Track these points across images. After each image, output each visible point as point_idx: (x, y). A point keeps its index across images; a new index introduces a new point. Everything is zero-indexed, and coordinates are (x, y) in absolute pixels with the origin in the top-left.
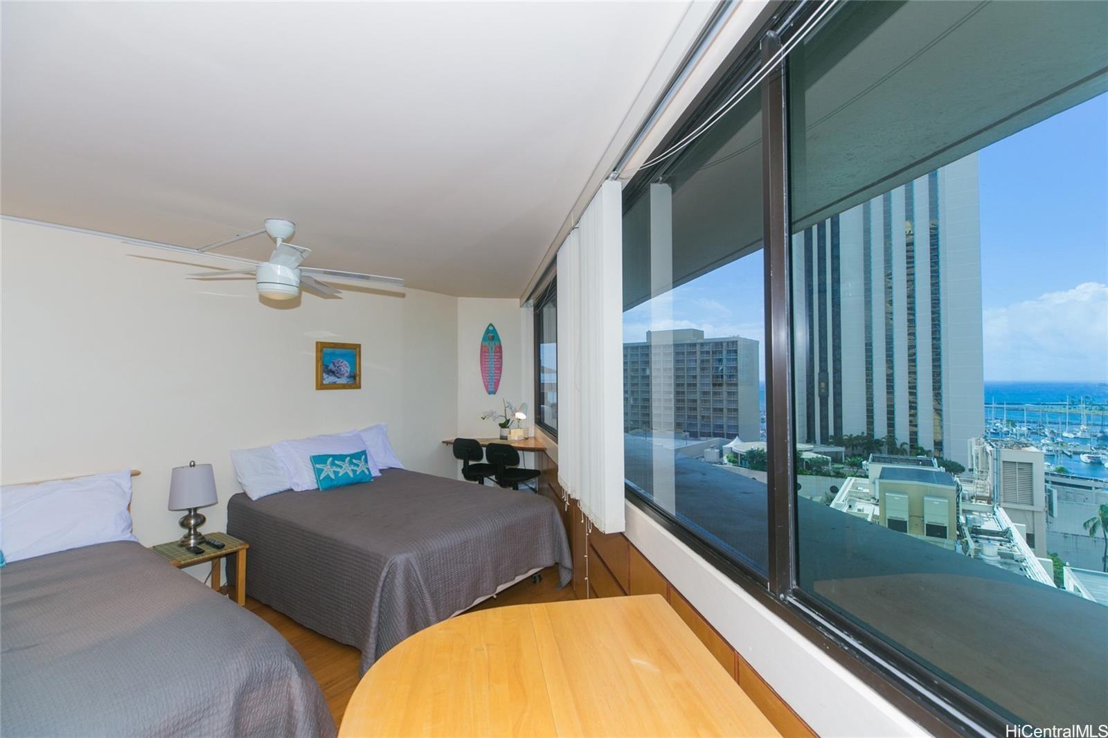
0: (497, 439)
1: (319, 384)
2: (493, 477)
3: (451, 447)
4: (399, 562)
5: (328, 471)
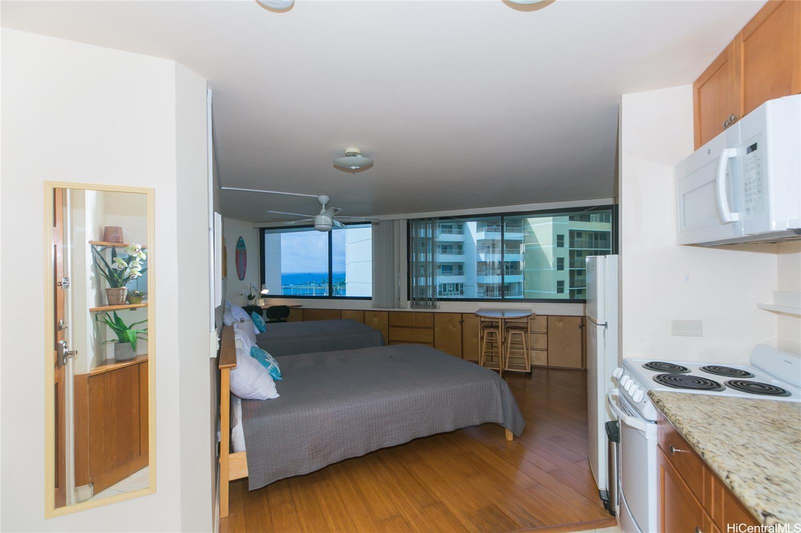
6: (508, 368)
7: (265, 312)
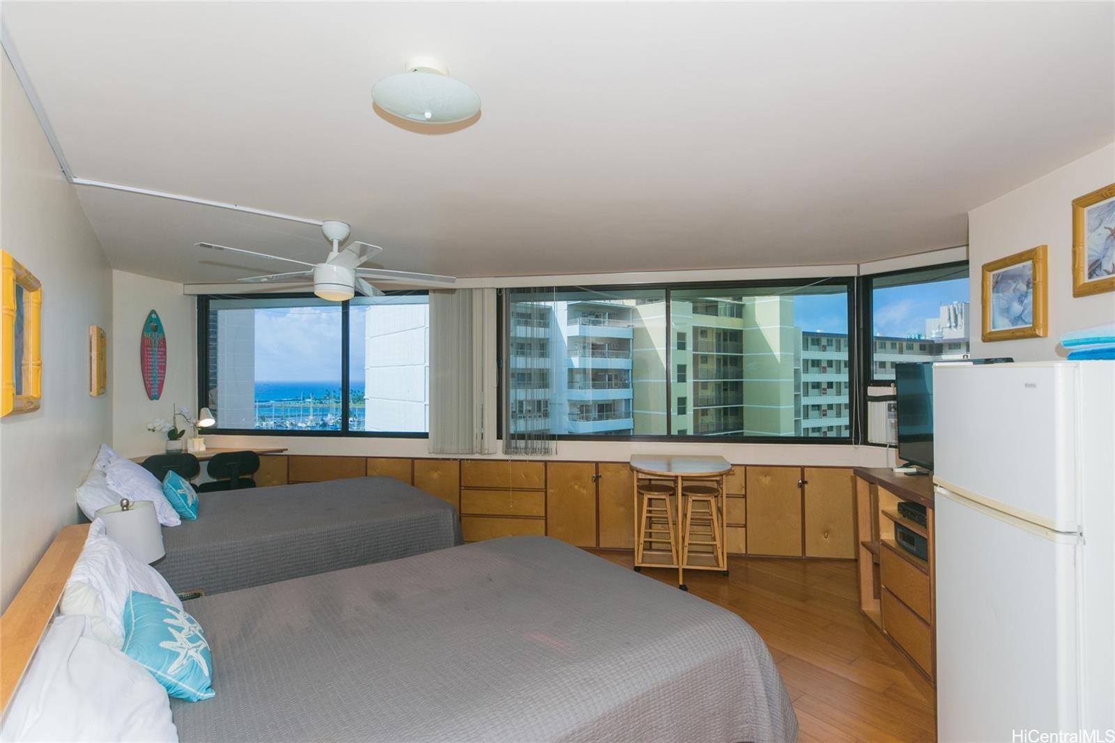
6: (687, 564)
7: (204, 466)
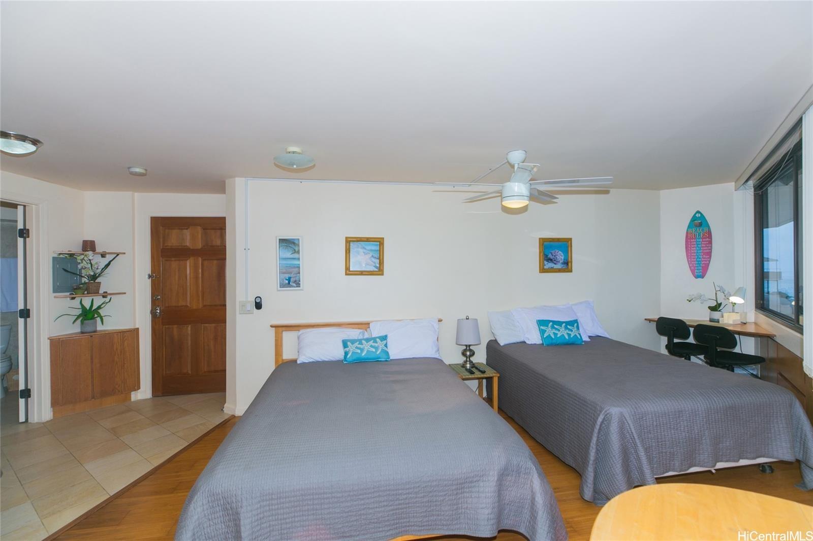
0: (707, 321)
1: (542, 269)
2: (702, 357)
3: (654, 325)
4: (614, 414)
5: (550, 332)
